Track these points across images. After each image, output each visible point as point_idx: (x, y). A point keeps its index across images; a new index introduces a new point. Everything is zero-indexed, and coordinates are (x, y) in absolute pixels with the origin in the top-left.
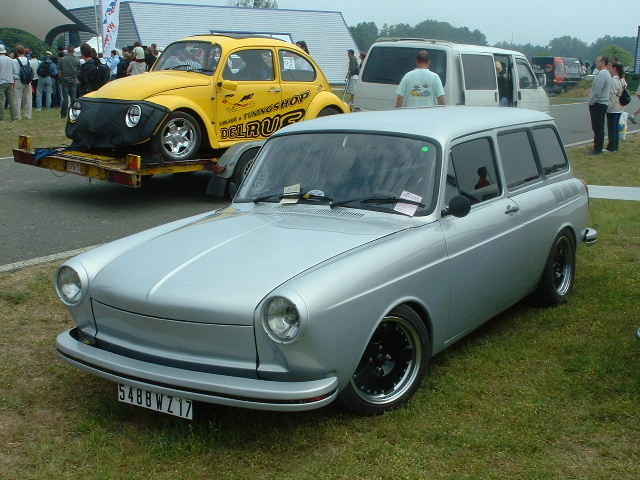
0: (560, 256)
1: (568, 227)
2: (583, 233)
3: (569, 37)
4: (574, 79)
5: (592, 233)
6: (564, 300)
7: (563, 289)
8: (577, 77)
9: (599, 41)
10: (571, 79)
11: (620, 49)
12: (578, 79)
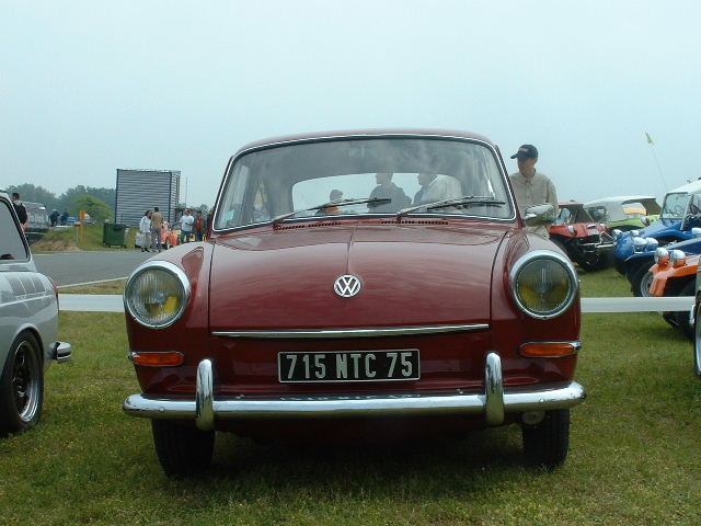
0: (21, 370)
1: (30, 330)
2: (52, 346)
3: (32, 186)
4: (40, 230)
5: (64, 346)
6: (29, 427)
7: (28, 413)
8: (43, 227)
9: (71, 192)
10: (35, 230)
11: (98, 201)
12: (45, 231)
